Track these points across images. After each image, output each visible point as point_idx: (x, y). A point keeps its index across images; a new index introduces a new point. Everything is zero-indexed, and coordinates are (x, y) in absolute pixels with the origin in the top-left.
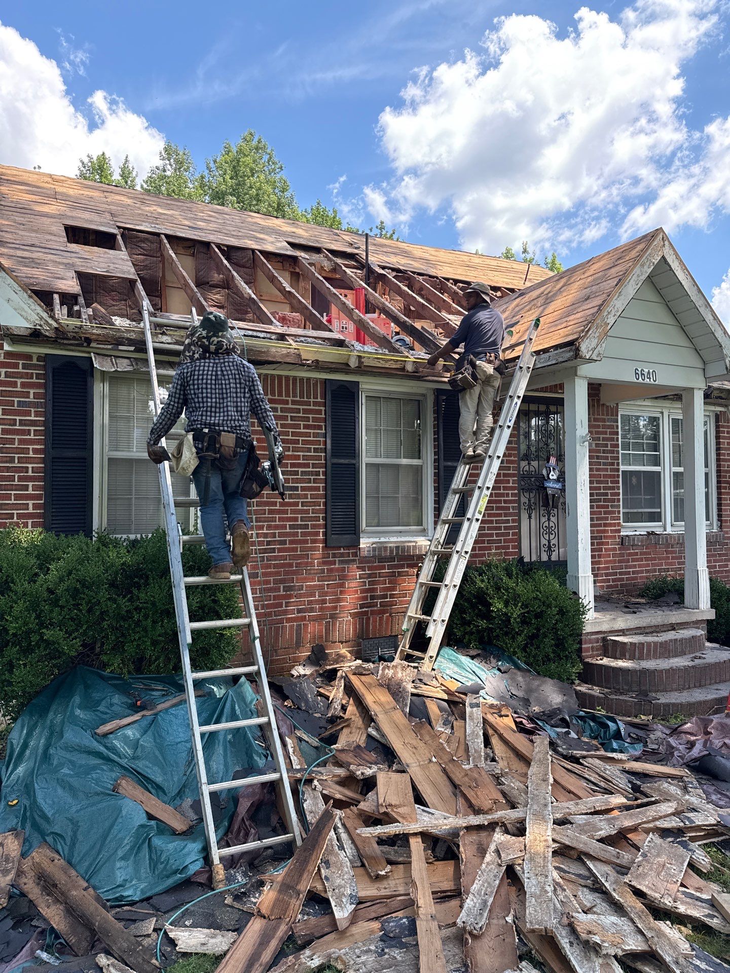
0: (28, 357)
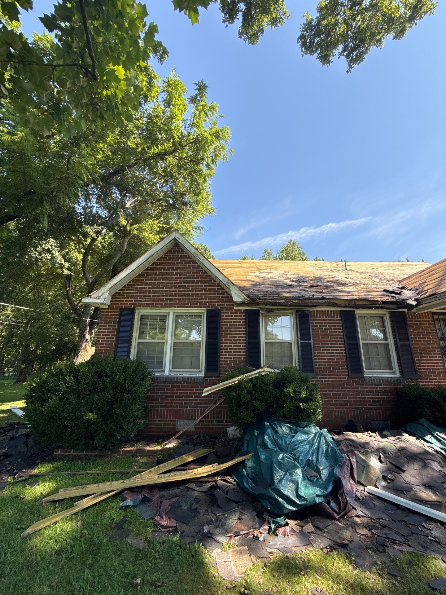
0: (240, 310)
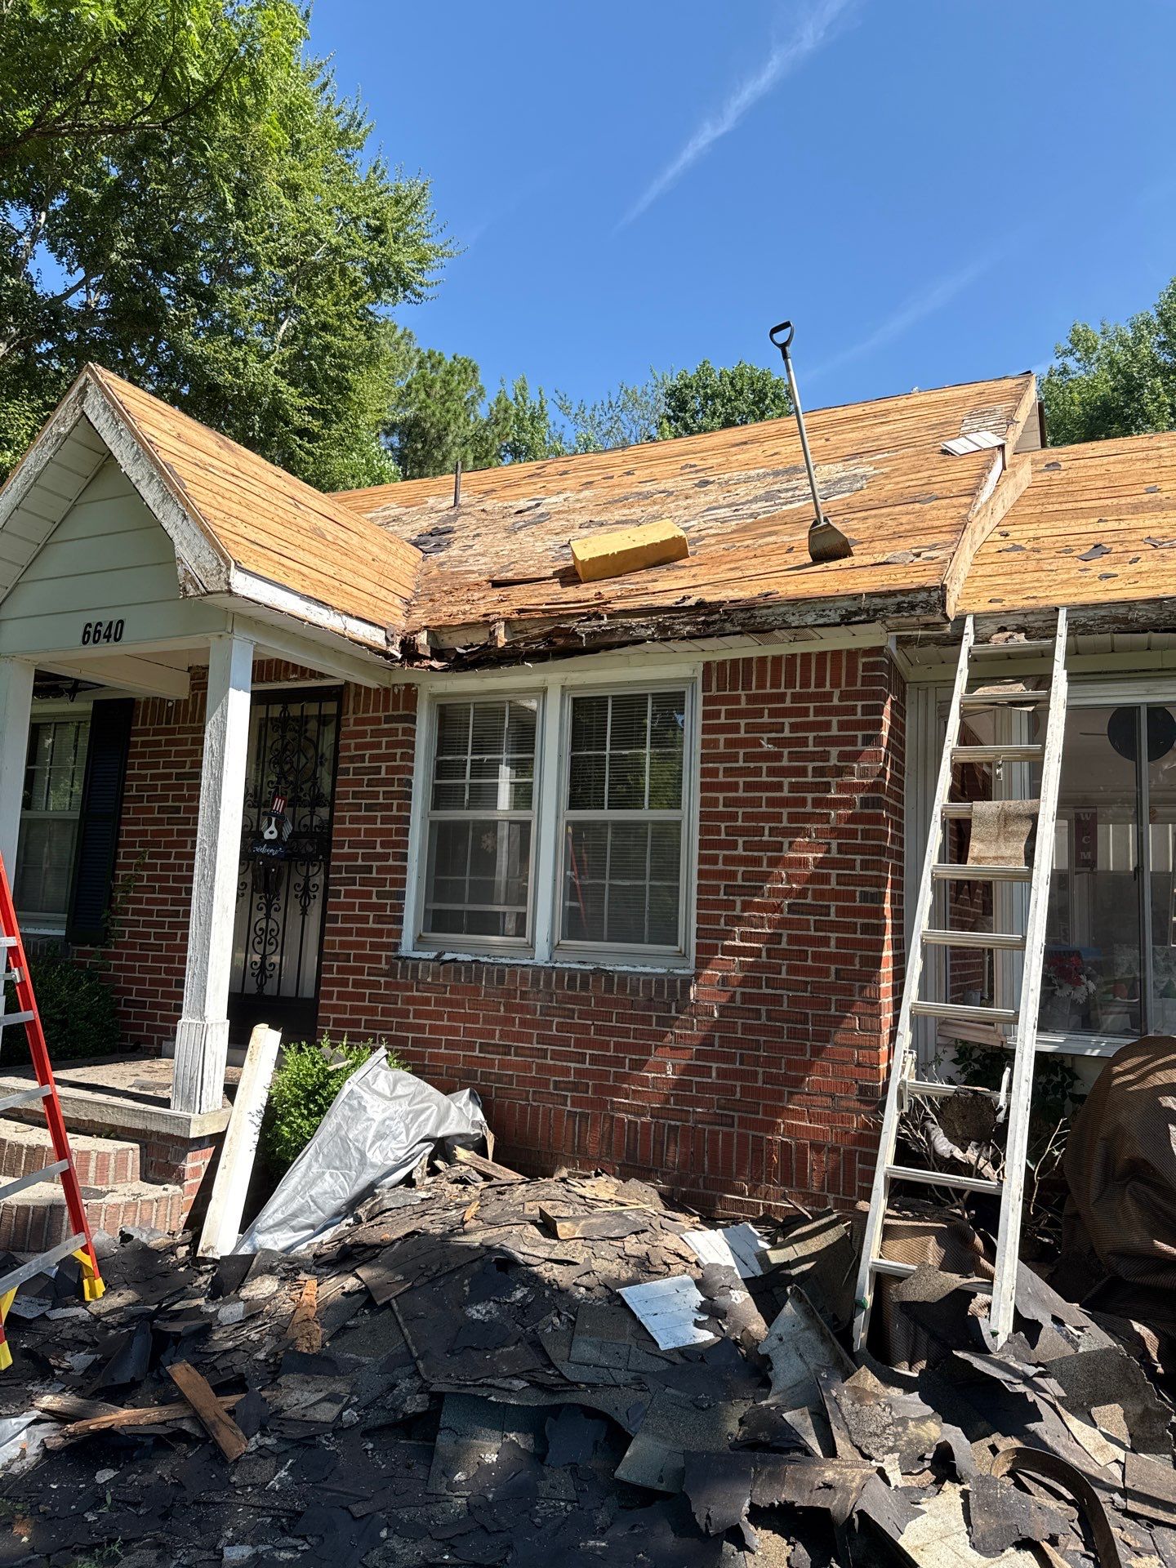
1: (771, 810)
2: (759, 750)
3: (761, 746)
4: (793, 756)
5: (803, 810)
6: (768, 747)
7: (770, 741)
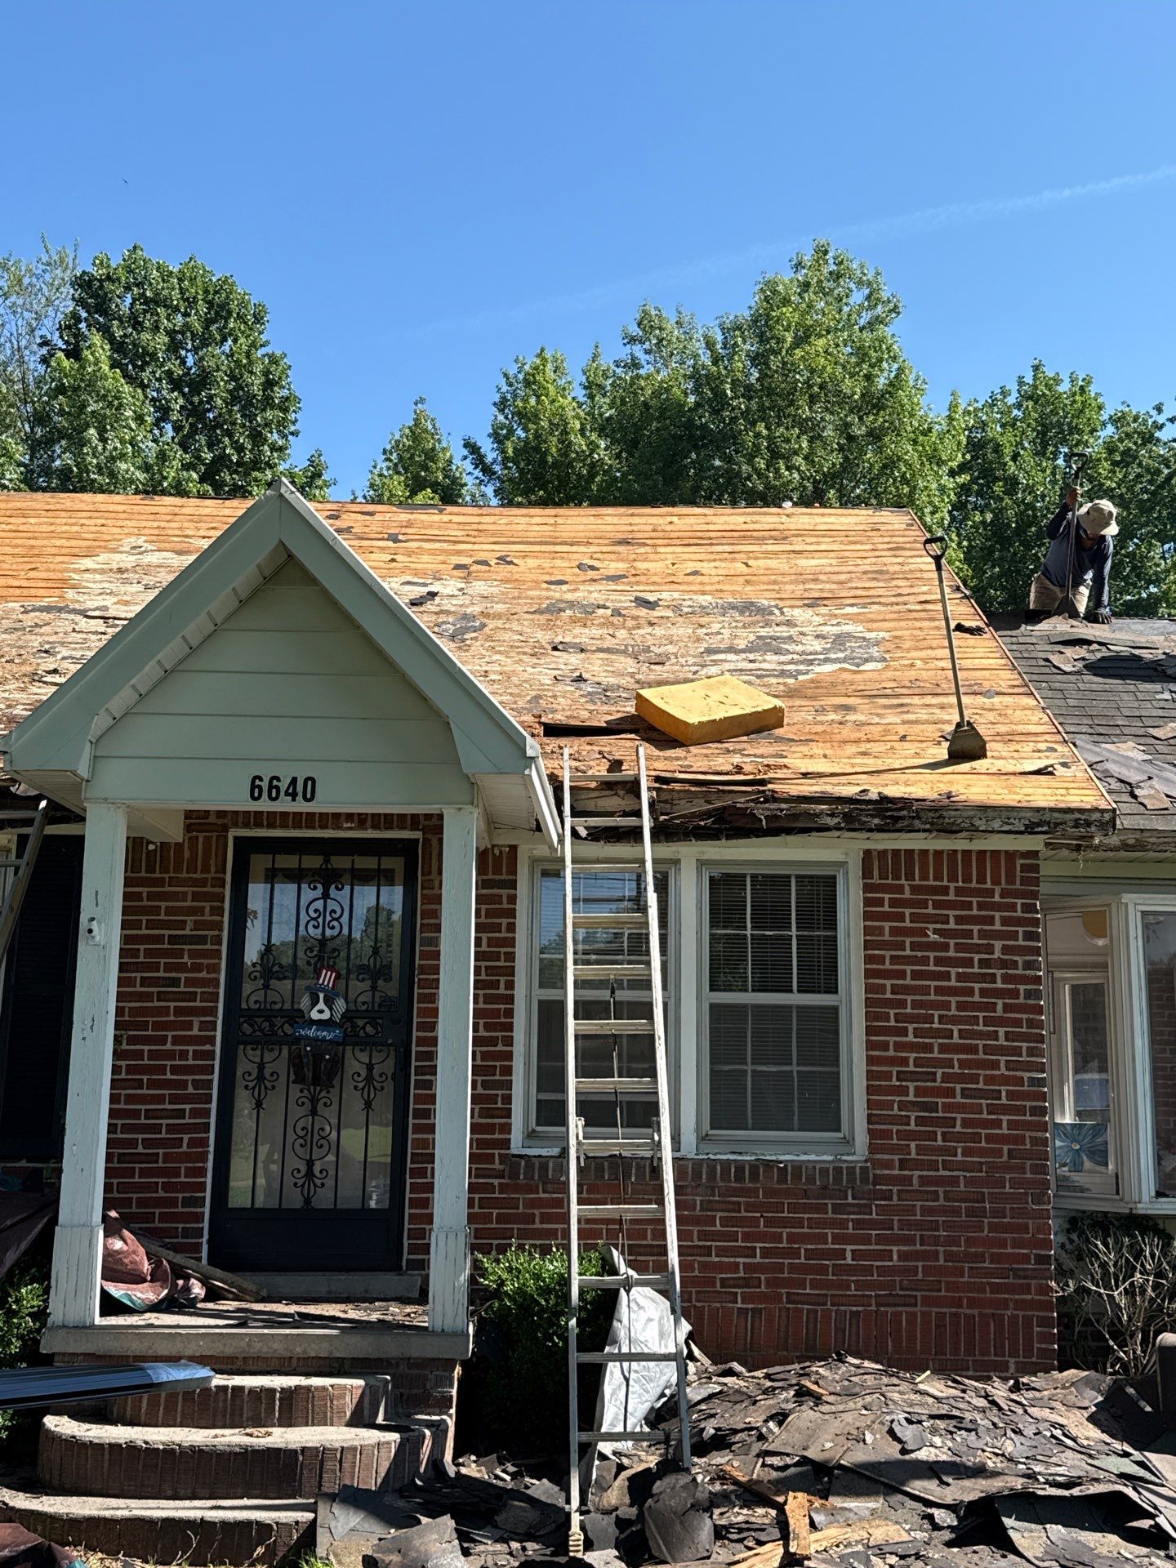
1: (940, 998)
2: (926, 939)
3: (928, 936)
4: (959, 948)
5: (970, 999)
6: (934, 937)
7: (935, 931)
